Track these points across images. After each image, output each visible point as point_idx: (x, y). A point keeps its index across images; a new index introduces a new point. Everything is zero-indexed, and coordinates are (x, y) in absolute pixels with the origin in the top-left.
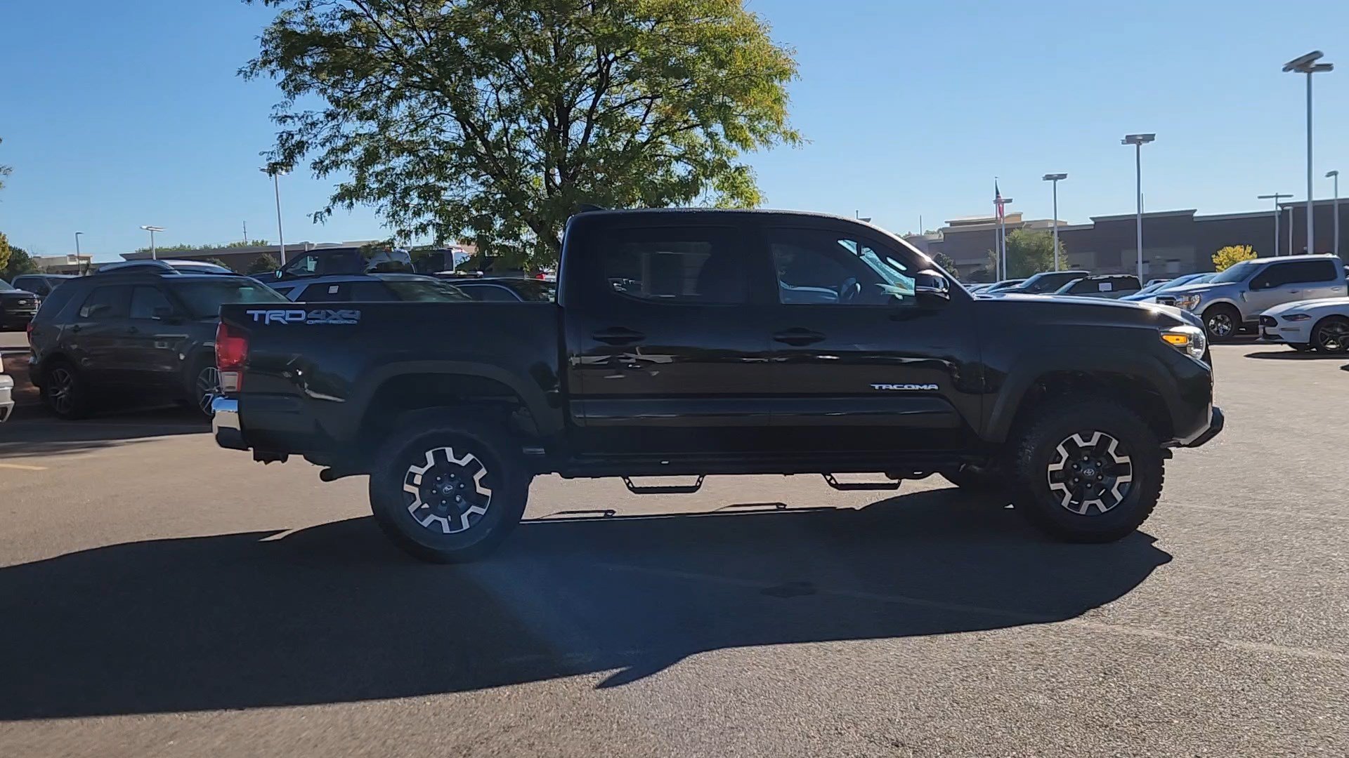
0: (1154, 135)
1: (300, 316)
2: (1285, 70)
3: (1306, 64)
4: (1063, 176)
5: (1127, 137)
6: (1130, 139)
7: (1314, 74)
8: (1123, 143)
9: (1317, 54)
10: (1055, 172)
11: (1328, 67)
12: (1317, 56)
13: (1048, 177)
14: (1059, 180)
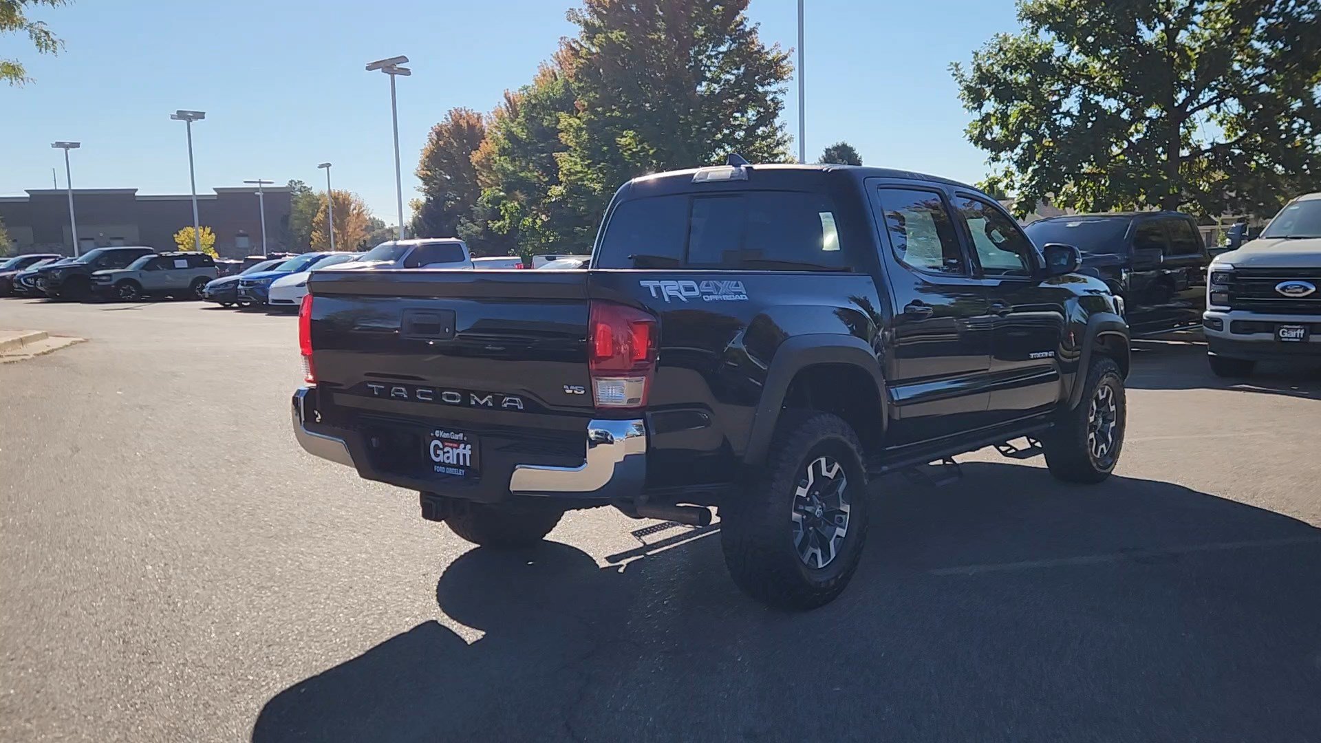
0: (204, 113)
1: (692, 289)
2: (368, 68)
3: (393, 67)
4: (77, 145)
5: (178, 112)
6: (181, 115)
7: (396, 76)
8: (172, 118)
9: (404, 59)
10: (68, 140)
11: (406, 72)
12: (404, 60)
13: (59, 145)
14: (71, 149)
